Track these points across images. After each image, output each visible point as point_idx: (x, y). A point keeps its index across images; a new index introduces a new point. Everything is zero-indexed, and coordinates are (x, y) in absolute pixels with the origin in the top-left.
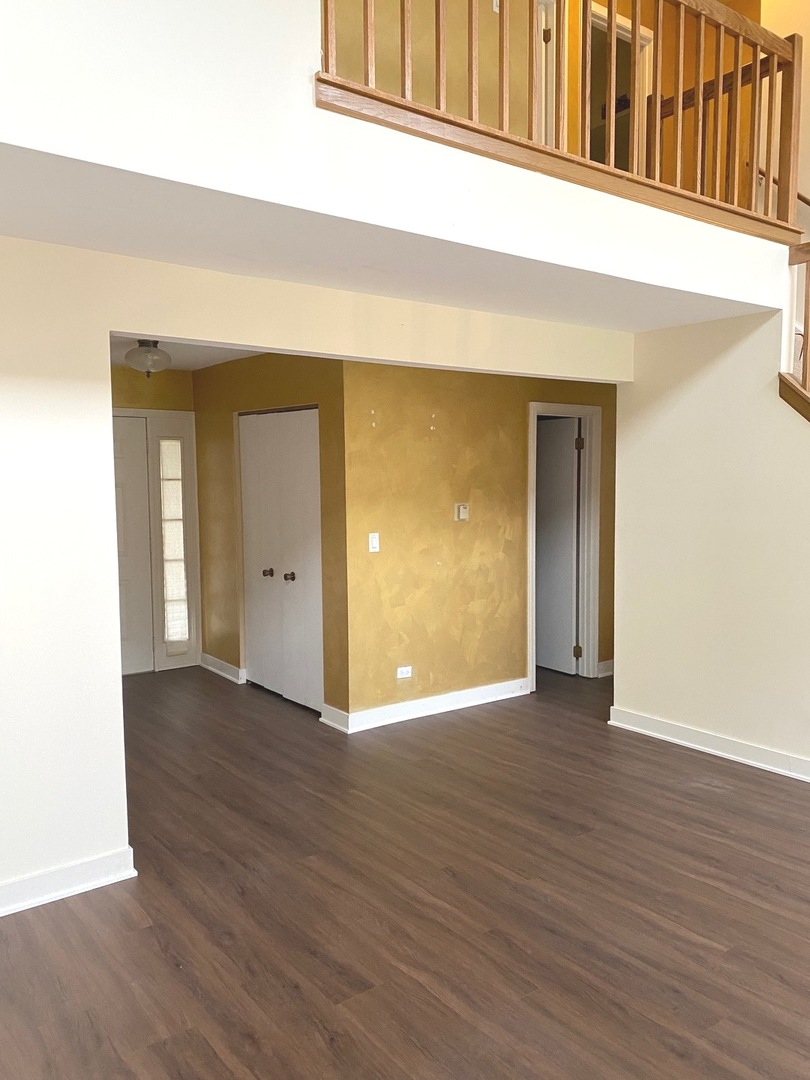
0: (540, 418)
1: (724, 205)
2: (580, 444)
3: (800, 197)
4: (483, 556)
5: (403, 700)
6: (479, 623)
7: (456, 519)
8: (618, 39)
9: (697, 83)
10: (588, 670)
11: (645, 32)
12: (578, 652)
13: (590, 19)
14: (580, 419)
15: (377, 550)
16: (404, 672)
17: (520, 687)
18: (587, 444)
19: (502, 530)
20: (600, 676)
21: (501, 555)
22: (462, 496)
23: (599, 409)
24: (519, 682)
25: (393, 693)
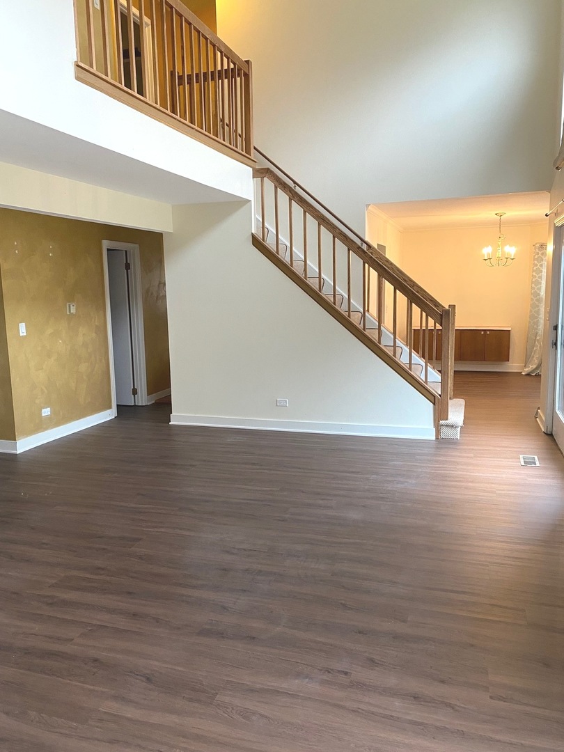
0: (108, 250)
1: (207, 133)
2: (128, 267)
3: (255, 148)
4: (85, 335)
5: (46, 429)
6: (85, 377)
7: (68, 313)
8: (134, 22)
9: (193, 72)
10: (142, 401)
11: (146, 20)
12: (135, 392)
13: (119, 7)
14: (126, 251)
15: (25, 334)
16: (46, 412)
17: (109, 415)
18: (132, 267)
19: (93, 320)
20: (149, 404)
21: (94, 335)
22: (70, 298)
23: (137, 246)
24: (109, 411)
25: (40, 426)
